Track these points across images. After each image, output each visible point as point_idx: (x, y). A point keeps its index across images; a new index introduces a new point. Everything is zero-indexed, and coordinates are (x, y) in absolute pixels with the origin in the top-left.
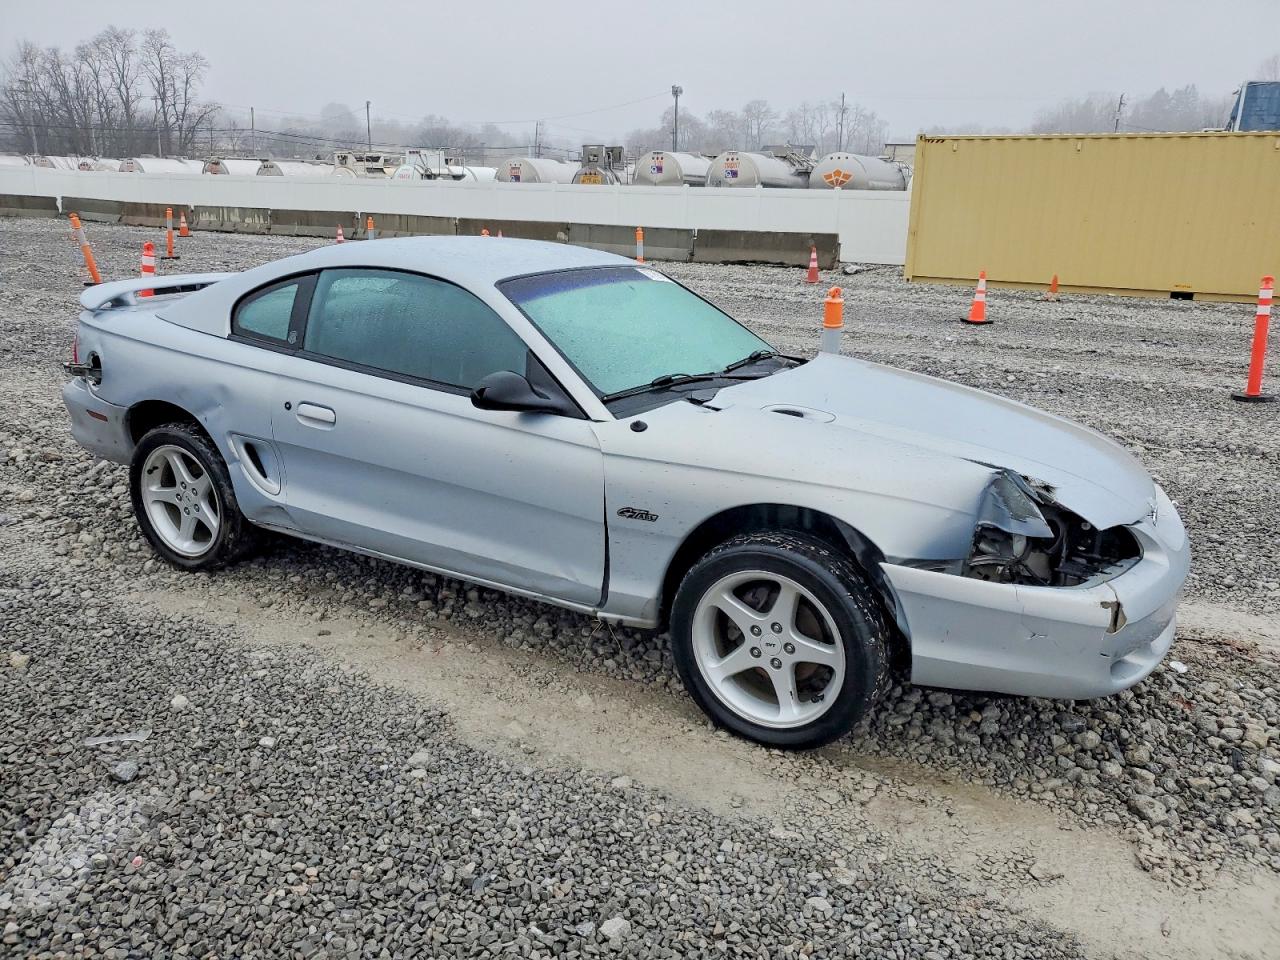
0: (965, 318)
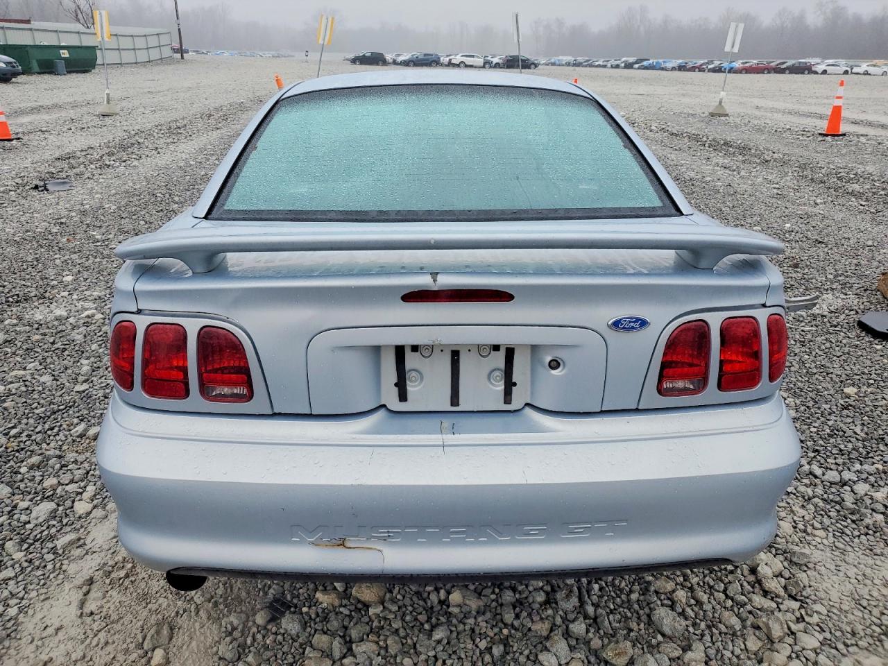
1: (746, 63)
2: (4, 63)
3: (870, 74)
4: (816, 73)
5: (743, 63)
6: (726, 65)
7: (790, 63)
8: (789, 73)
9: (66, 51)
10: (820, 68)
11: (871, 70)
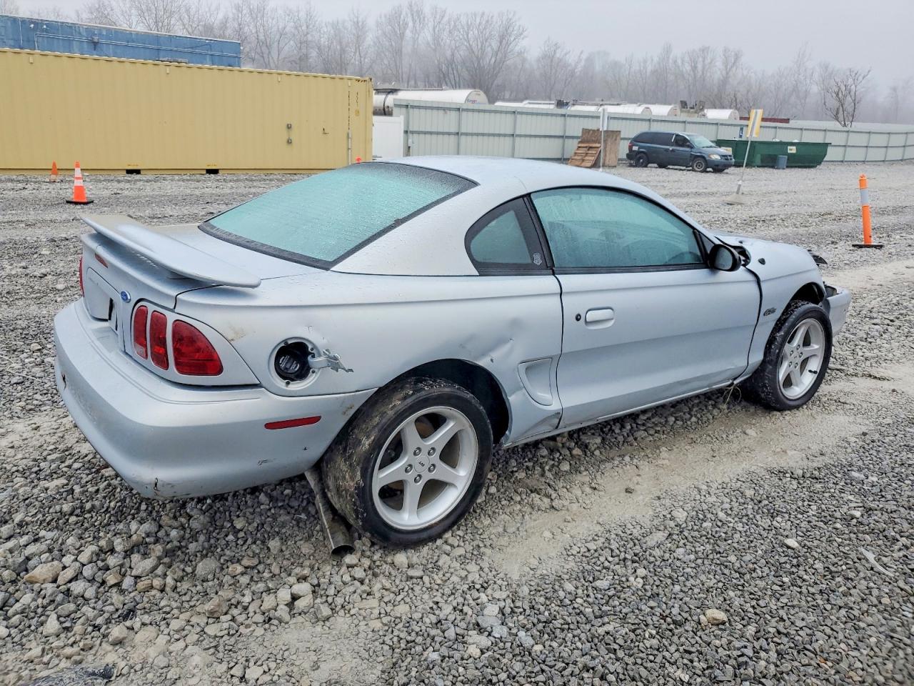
0: (69, 199)
2: (720, 155)
9: (794, 148)
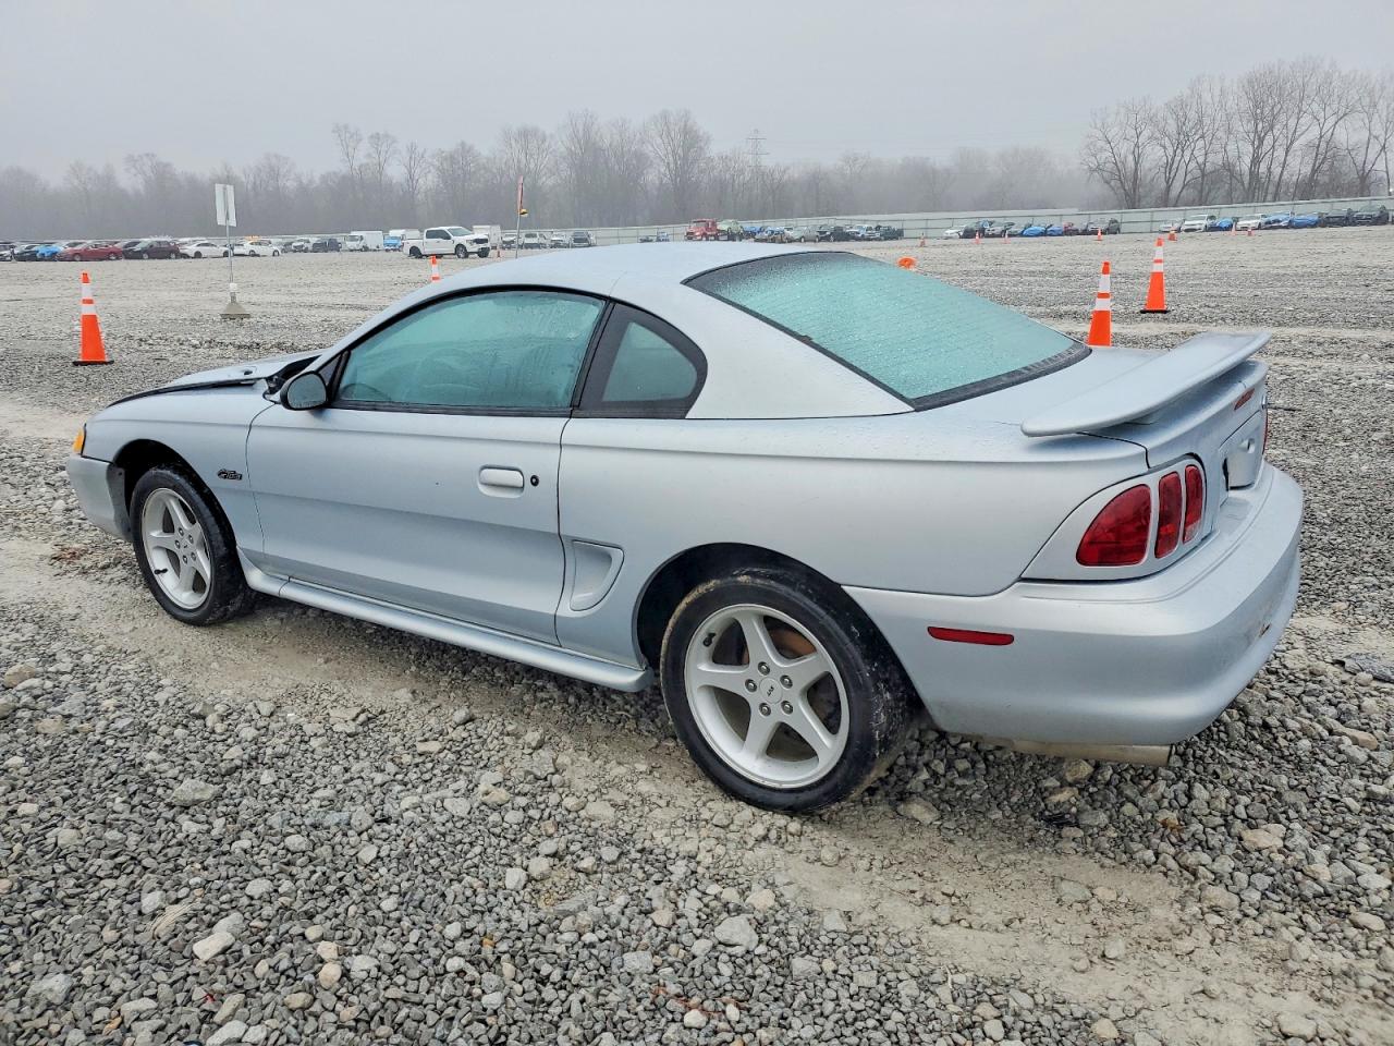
1: (76, 244)
3: (258, 256)
4: (185, 256)
5: (70, 245)
6: (41, 249)
7: (146, 242)
8: (149, 258)
10: (191, 249)
11: (257, 249)
